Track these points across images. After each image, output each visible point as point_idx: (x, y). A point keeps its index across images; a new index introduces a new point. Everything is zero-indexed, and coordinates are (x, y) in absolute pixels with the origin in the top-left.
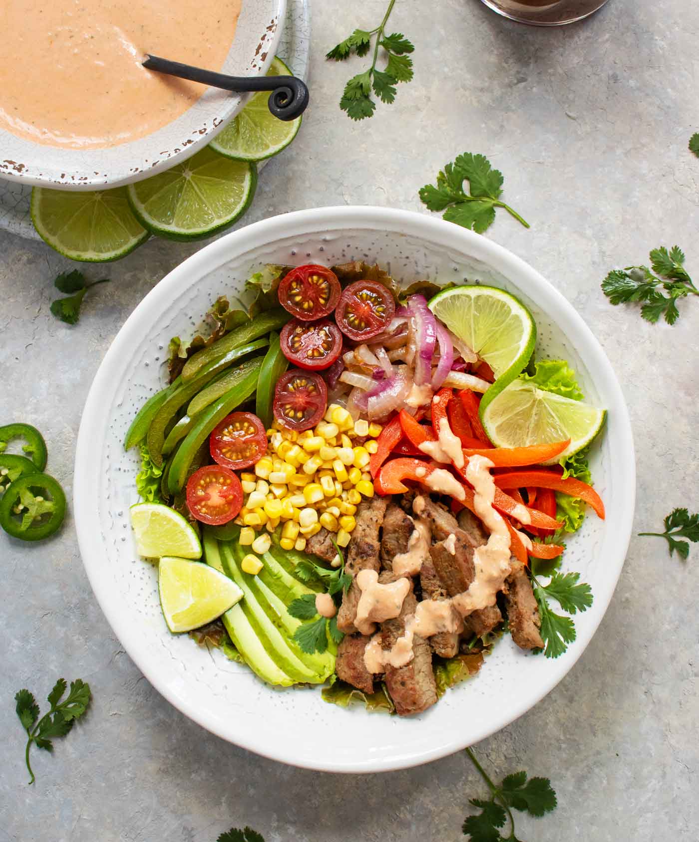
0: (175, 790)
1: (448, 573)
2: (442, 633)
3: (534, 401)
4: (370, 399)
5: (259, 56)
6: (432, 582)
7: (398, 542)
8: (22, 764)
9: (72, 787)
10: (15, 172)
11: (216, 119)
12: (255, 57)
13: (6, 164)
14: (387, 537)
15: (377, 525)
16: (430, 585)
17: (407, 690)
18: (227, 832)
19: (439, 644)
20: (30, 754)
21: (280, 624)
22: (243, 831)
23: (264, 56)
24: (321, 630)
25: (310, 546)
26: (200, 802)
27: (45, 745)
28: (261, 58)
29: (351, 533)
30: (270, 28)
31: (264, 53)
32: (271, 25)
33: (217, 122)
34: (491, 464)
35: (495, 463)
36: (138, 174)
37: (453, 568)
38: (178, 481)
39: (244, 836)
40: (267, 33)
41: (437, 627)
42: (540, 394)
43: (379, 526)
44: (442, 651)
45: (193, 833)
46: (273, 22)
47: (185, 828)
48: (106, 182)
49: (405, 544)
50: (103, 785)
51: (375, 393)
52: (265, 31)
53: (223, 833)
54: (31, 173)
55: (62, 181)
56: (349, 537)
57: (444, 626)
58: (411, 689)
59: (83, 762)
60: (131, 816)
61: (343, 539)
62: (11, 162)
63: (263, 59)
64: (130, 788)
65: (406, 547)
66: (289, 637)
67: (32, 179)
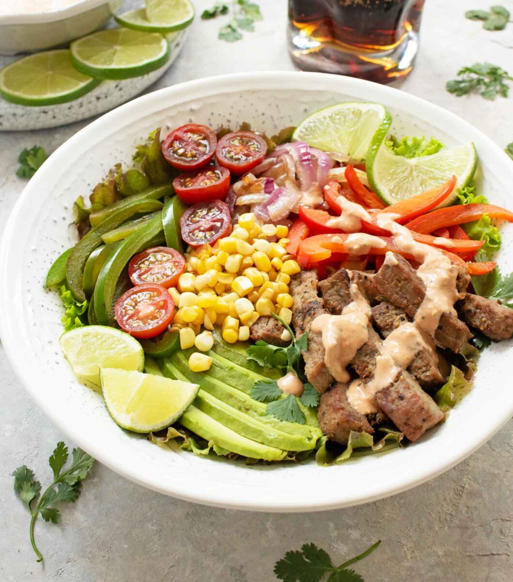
0: (210, 531)
1: (400, 293)
2: (419, 354)
3: (411, 168)
4: (268, 207)
6: (388, 314)
7: (339, 295)
8: (27, 547)
9: (89, 558)
14: (328, 295)
15: (313, 285)
16: (387, 318)
17: (409, 400)
18: (283, 558)
19: (420, 368)
20: (35, 534)
21: (247, 407)
22: (301, 551)
24: (293, 403)
25: (254, 332)
26: (242, 536)
27: (52, 517)
29: (291, 308)
34: (398, 216)
35: (400, 214)
37: (402, 282)
38: (104, 305)
39: (304, 557)
41: (412, 349)
42: (413, 161)
43: (315, 286)
44: (426, 376)
45: (244, 571)
47: (232, 569)
49: (347, 292)
50: (126, 546)
51: (271, 202)
53: (279, 560)
56: (291, 312)
57: (418, 344)
58: (412, 397)
59: (99, 527)
60: (166, 572)
61: (285, 316)
64: (158, 543)
65: (348, 295)
66: (262, 415)
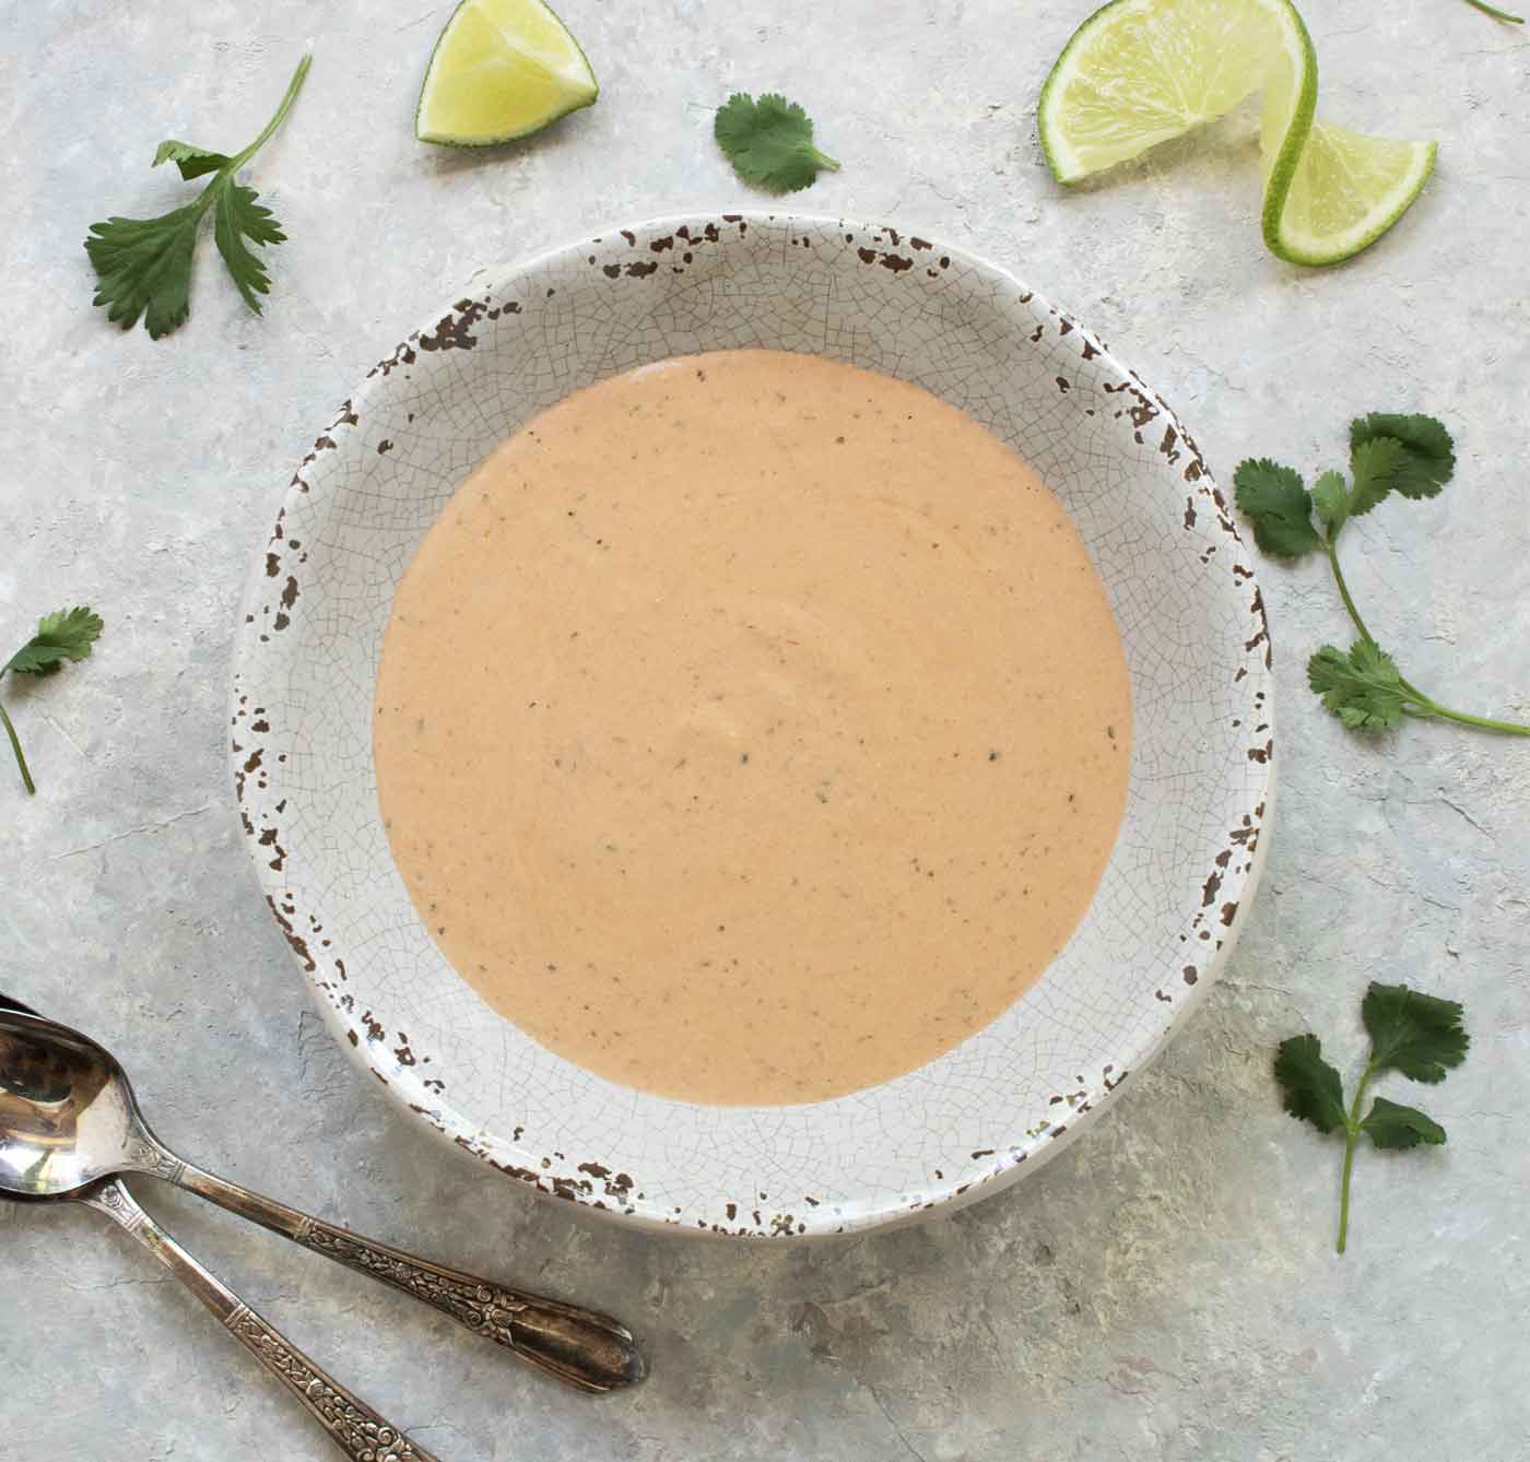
5: (1215, 913)
10: (611, 1202)
11: (1108, 1069)
12: (1202, 910)
13: (587, 1176)
23: (1230, 912)
28: (1222, 916)
30: (1240, 836)
31: (1229, 904)
32: (1244, 828)
33: (1113, 1077)
36: (922, 1212)
40: (1232, 849)
46: (1247, 821)
48: (841, 1230)
52: (1226, 843)
54: (650, 1202)
55: (733, 1227)
62: (598, 1171)
63: (1227, 921)
67: (658, 1222)
